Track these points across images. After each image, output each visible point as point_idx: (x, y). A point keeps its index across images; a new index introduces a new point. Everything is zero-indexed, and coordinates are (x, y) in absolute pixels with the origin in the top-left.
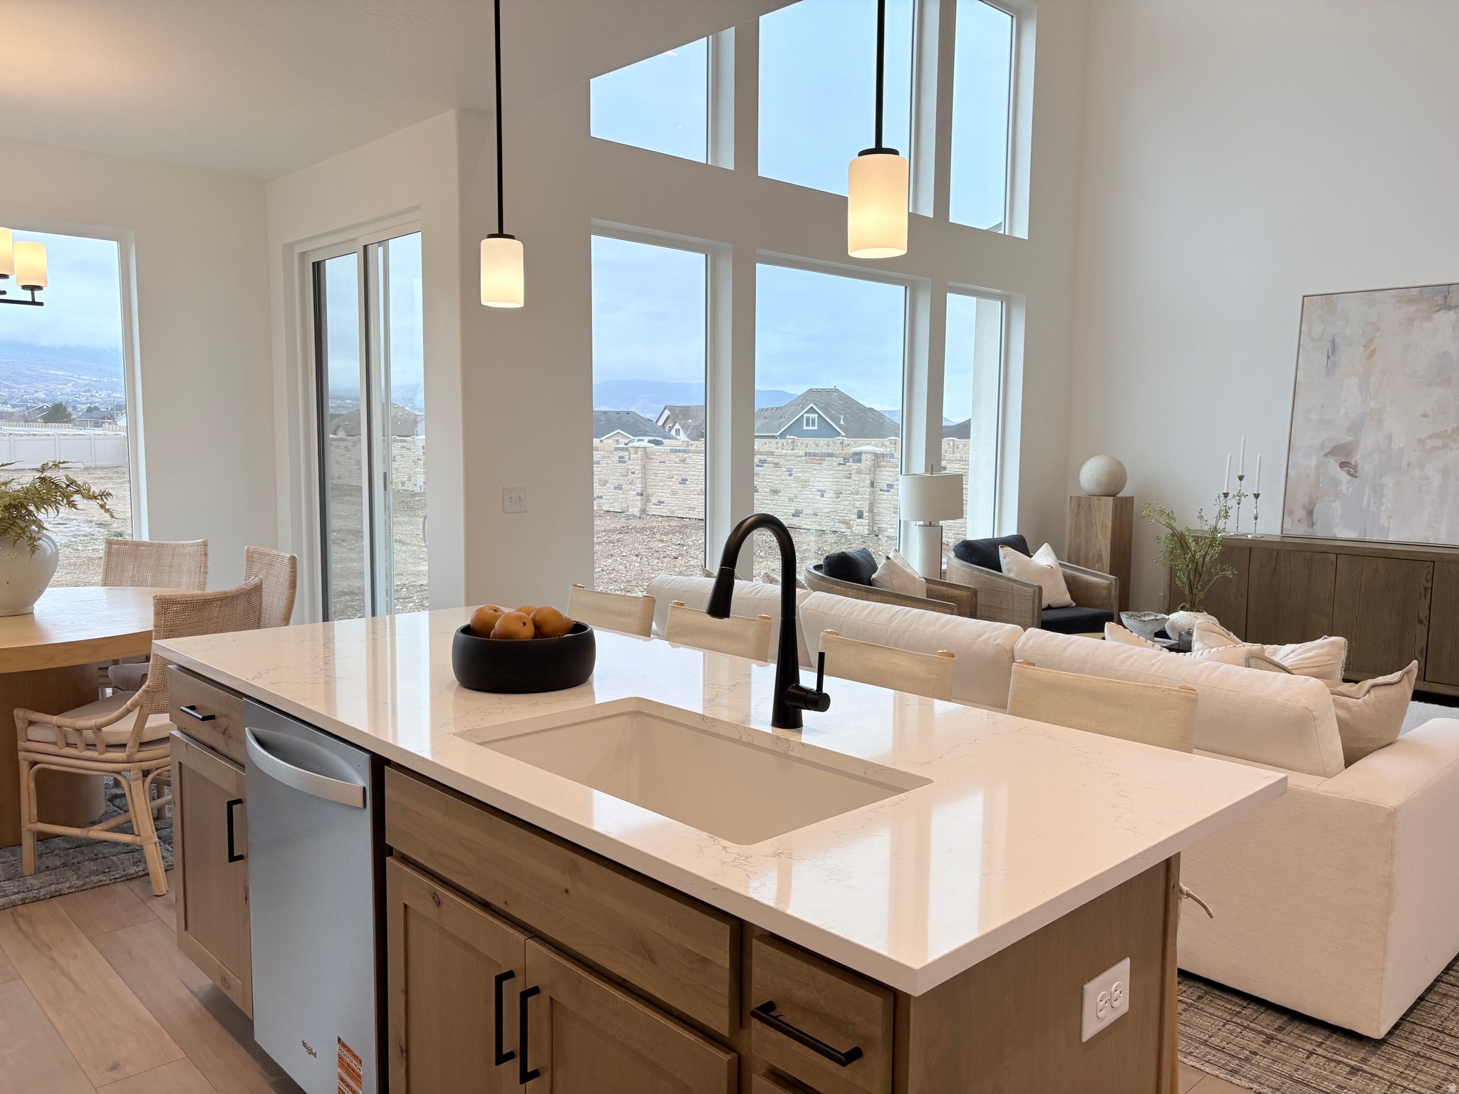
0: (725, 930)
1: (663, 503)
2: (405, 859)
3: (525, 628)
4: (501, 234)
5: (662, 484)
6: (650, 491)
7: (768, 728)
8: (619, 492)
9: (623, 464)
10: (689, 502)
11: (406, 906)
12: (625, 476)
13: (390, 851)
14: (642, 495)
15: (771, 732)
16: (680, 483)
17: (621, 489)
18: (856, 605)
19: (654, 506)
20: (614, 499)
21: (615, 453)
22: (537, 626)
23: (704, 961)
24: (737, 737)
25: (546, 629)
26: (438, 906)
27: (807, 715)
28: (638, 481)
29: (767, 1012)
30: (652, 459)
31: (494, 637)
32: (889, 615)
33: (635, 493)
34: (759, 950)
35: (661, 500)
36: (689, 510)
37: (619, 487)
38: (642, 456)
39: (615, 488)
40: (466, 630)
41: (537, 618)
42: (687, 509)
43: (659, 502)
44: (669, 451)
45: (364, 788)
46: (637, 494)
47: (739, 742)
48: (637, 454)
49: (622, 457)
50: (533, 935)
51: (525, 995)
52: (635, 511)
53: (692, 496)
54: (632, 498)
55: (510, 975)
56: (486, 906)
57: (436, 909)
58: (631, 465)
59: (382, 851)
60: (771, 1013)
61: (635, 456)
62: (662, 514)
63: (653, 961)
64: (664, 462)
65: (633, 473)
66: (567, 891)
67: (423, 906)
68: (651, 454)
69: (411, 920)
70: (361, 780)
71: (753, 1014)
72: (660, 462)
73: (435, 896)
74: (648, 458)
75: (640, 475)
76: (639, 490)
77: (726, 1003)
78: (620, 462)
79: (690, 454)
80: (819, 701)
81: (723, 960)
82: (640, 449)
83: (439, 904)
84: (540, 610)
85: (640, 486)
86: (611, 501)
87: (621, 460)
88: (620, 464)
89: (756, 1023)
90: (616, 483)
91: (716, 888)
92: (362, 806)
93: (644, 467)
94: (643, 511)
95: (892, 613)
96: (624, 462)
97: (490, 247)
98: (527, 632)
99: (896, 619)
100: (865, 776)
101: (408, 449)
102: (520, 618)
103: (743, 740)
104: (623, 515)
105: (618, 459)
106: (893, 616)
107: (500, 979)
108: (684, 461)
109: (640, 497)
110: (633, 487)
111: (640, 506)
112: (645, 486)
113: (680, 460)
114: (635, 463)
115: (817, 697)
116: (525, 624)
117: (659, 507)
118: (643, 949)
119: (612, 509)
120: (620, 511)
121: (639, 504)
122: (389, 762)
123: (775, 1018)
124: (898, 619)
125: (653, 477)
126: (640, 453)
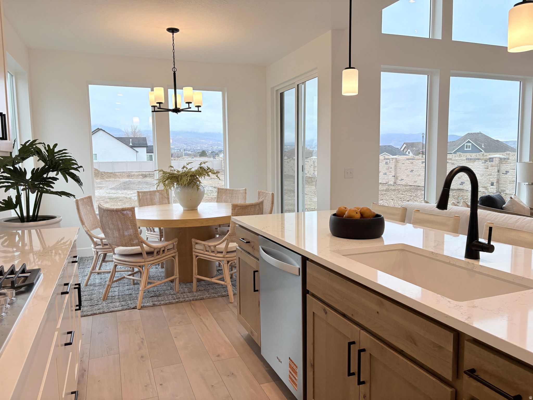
0: (451, 336)
1: (403, 179)
2: (313, 295)
3: (357, 214)
4: (350, 67)
5: (403, 172)
6: (398, 175)
7: (464, 259)
8: (385, 175)
9: (387, 165)
10: (414, 179)
11: (314, 313)
12: (388, 169)
13: (308, 292)
14: (394, 176)
15: (464, 260)
16: (410, 172)
17: (386, 174)
18: (498, 215)
19: (399, 181)
20: (383, 178)
21: (384, 160)
22: (362, 214)
23: (440, 347)
24: (448, 261)
25: (365, 216)
26: (326, 314)
27: (482, 254)
28: (393, 171)
29: (472, 373)
30: (399, 163)
31: (345, 217)
32: (515, 220)
33: (392, 176)
34: (467, 345)
35: (402, 179)
36: (414, 182)
37: (385, 174)
38: (395, 161)
39: (384, 174)
40: (334, 215)
41: (362, 211)
42: (413, 182)
43: (401, 179)
44: (406, 159)
45: (299, 268)
46: (393, 176)
47: (449, 264)
48: (393, 161)
49: (387, 162)
50: (363, 329)
51: (360, 351)
52: (392, 183)
53: (415, 177)
54: (390, 178)
55: (354, 343)
56: (344, 315)
57: (325, 315)
58: (390, 165)
59: (305, 292)
60: (474, 374)
61: (392, 161)
62: (403, 184)
63: (416, 344)
64: (404, 164)
65: (391, 168)
66: (378, 313)
67: (320, 313)
68: (399, 161)
69: (316, 319)
70: (298, 265)
71: (465, 372)
72: (402, 164)
73: (324, 310)
74: (397, 162)
75: (394, 169)
76: (393, 175)
77: (451, 367)
78: (386, 164)
79: (415, 160)
80: (489, 248)
81: (450, 348)
82: (394, 159)
83: (326, 313)
84: (363, 208)
85: (394, 173)
86: (382, 179)
87: (386, 163)
88: (386, 165)
89: (465, 377)
90: (384, 172)
91: (447, 316)
92: (298, 275)
93: (396, 166)
94: (395, 183)
95: (517, 219)
96: (388, 164)
97: (346, 72)
98: (358, 216)
99: (519, 221)
100: (513, 281)
101: (308, 162)
102: (355, 211)
103: (451, 263)
104: (387, 184)
105: (385, 163)
106: (517, 220)
107: (350, 344)
108: (412, 163)
109: (394, 177)
110: (391, 174)
111: (393, 181)
112: (396, 173)
113: (411, 163)
114: (392, 165)
115: (488, 246)
116: (357, 213)
117: (401, 181)
118: (411, 339)
119: (382, 182)
120: (385, 183)
121: (393, 180)
122: (308, 259)
123: (477, 376)
124: (520, 221)
125: (399, 170)
126: (394, 160)
